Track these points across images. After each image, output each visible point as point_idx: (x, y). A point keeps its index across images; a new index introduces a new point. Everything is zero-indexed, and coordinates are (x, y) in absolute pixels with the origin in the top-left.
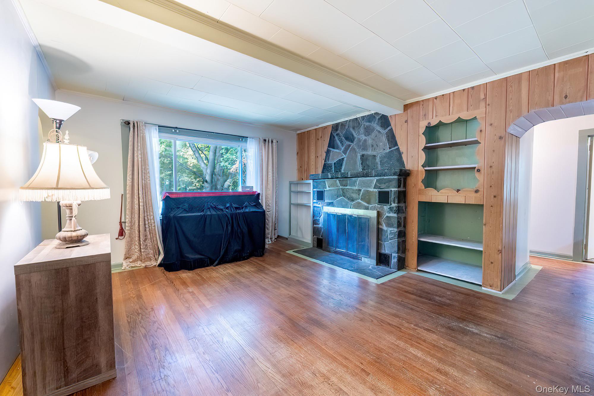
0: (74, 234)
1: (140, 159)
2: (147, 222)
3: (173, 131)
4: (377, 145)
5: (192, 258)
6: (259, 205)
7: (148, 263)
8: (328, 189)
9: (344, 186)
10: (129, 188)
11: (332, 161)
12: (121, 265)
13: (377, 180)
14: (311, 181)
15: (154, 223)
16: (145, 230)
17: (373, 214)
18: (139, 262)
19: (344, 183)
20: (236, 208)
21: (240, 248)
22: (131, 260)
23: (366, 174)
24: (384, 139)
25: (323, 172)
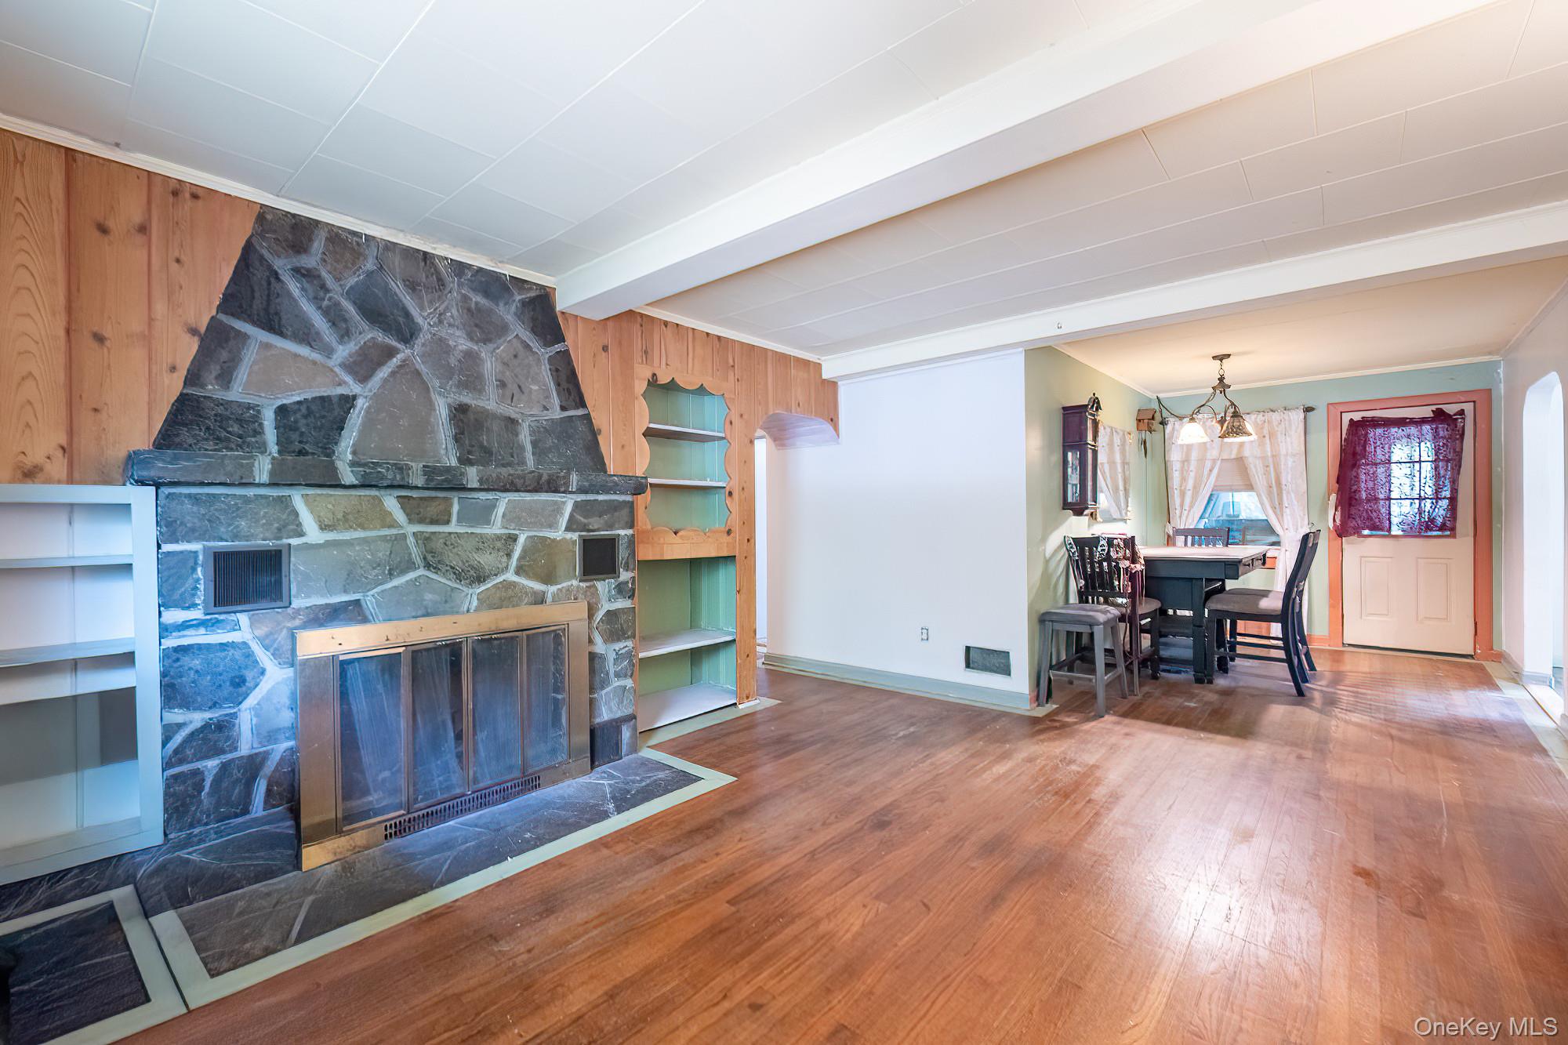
4: (520, 387)
9: (433, 522)
13: (577, 505)
19: (430, 509)
23: (549, 482)
24: (545, 373)
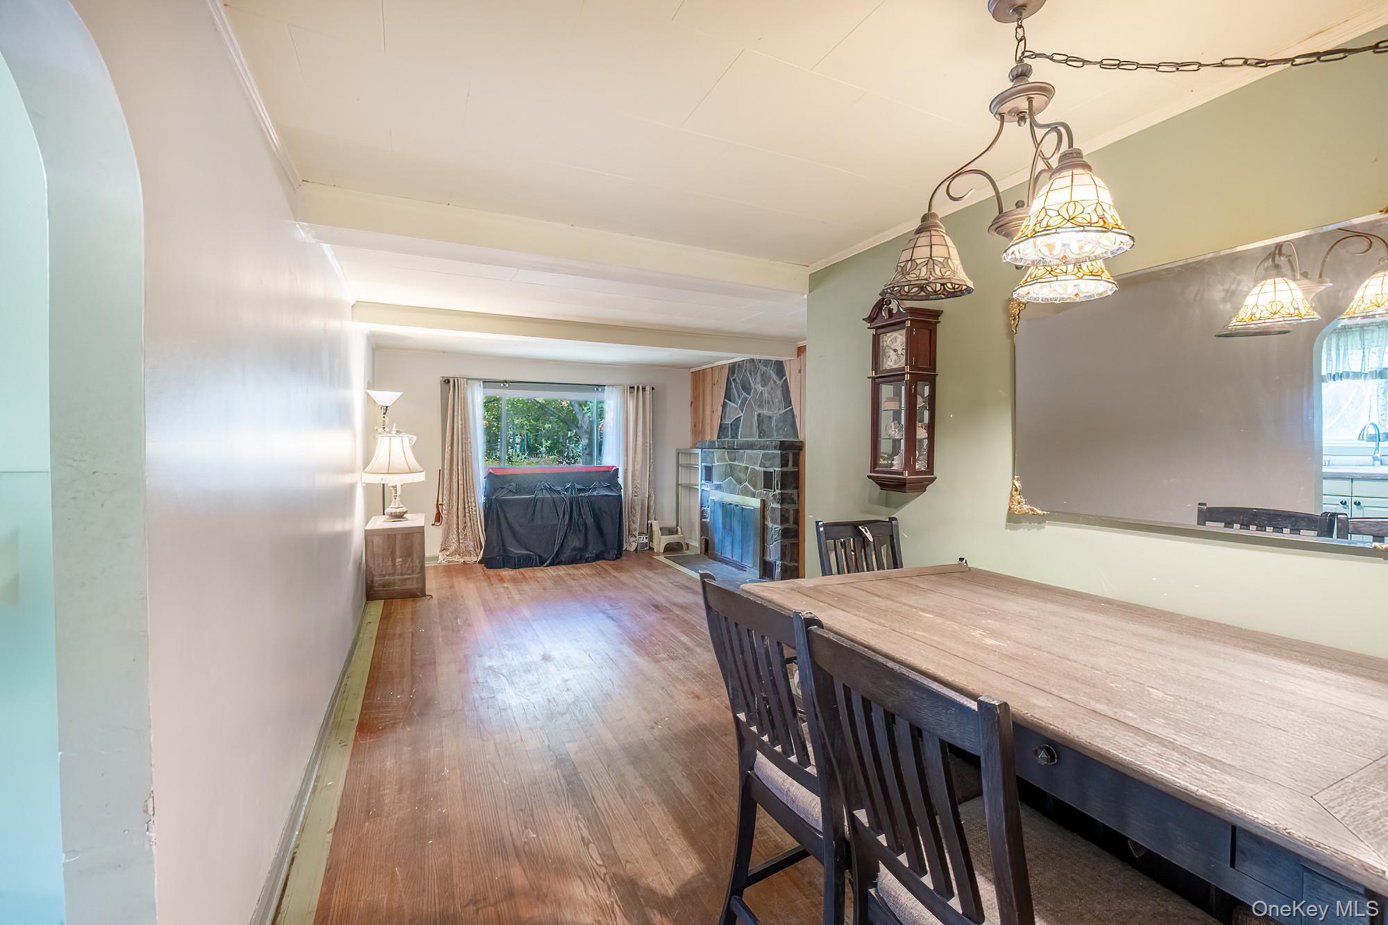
0: (398, 510)
1: (460, 426)
2: (467, 506)
3: (502, 385)
4: (773, 402)
5: (517, 554)
6: (616, 486)
7: (467, 559)
8: (716, 464)
9: (732, 461)
10: (447, 462)
11: (728, 422)
12: (437, 558)
13: (764, 455)
14: (699, 451)
15: (475, 506)
16: (465, 516)
17: (755, 503)
18: (457, 556)
19: (733, 455)
20: (580, 490)
21: (581, 546)
22: (448, 553)
24: (779, 393)
25: (718, 437)
